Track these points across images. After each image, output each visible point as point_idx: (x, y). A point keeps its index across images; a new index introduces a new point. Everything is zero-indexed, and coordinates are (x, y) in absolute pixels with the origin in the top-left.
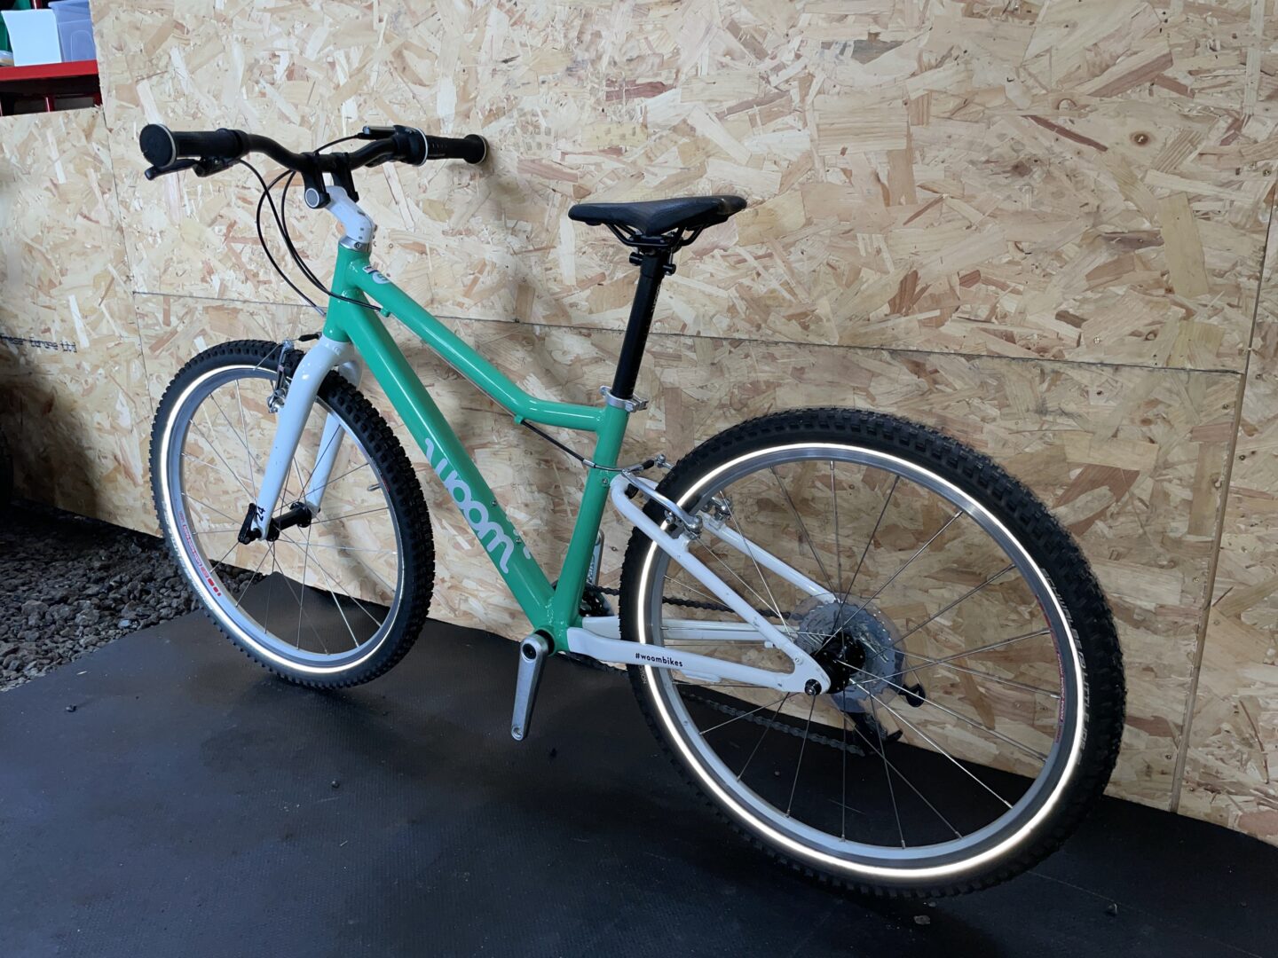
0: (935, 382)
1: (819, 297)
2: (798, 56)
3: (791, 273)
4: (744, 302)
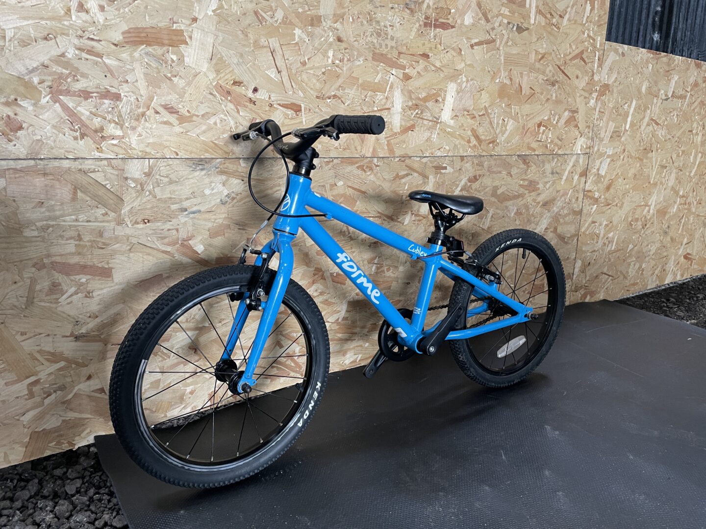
0: (528, 167)
1: (499, 134)
2: (500, 25)
3: (491, 123)
4: (473, 138)
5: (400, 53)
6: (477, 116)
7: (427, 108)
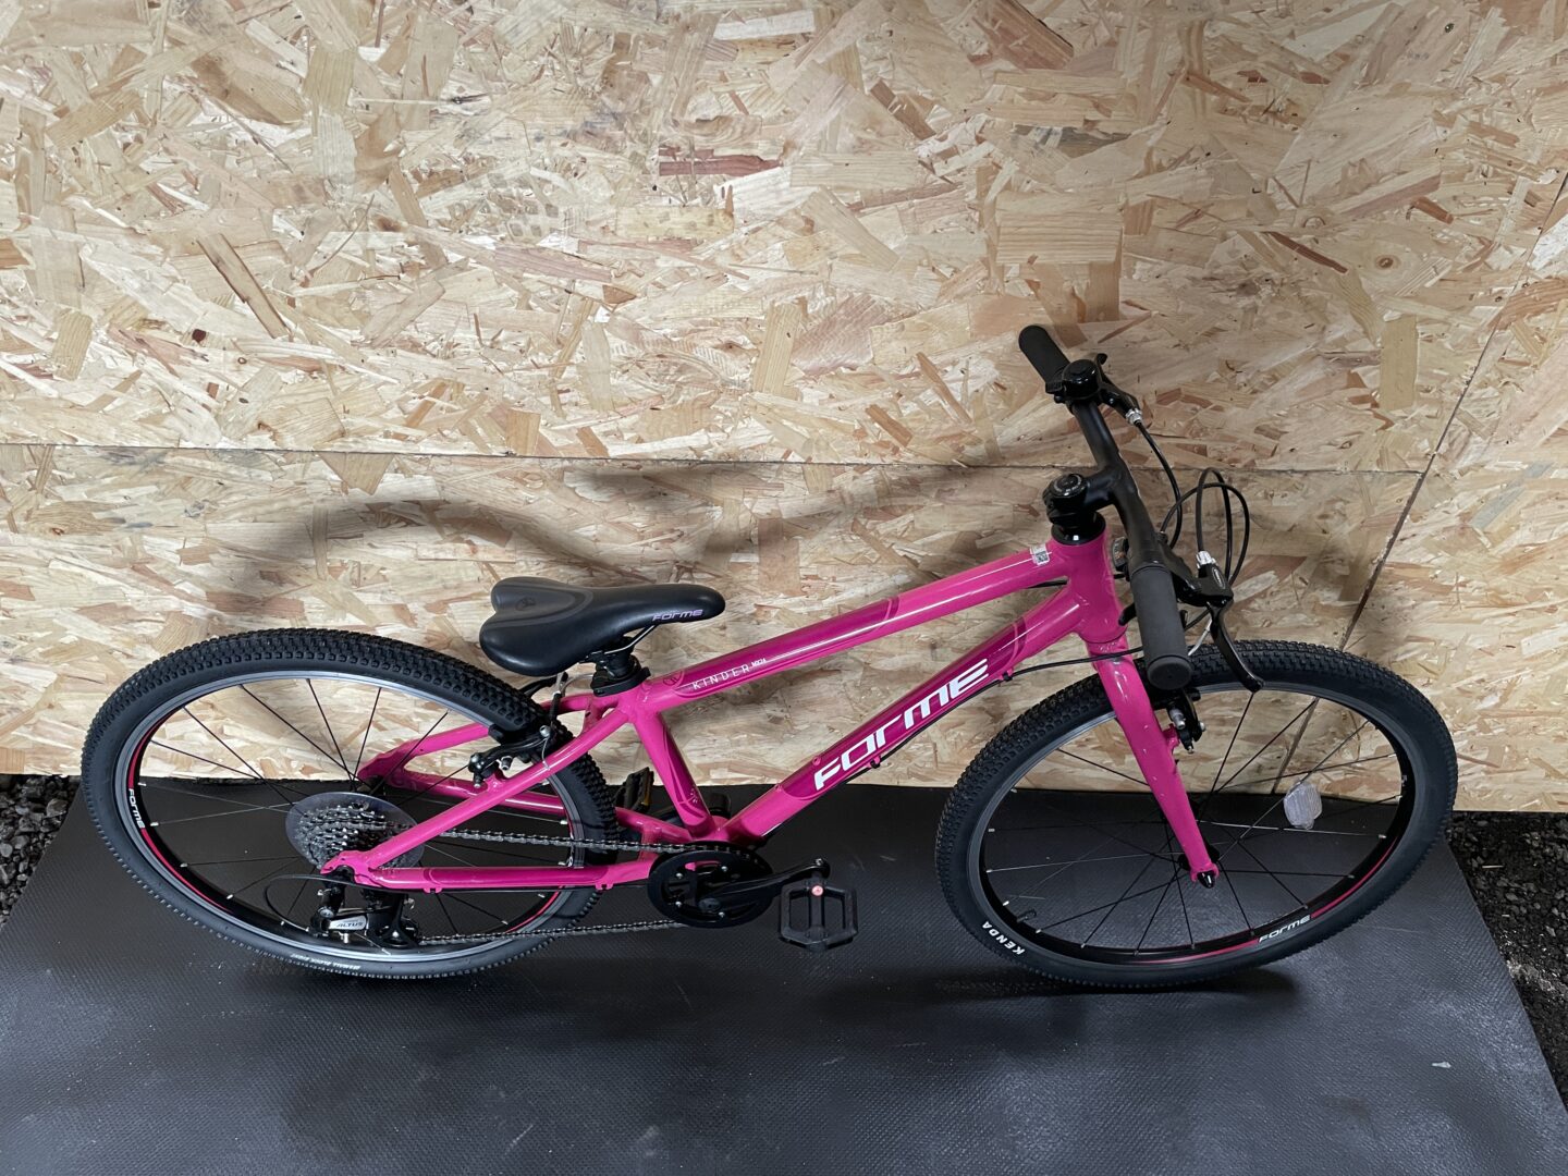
1: (980, 418)
2: (979, 140)
3: (945, 393)
4: (877, 425)
5: (583, 244)
6: (885, 377)
7: (697, 358)
